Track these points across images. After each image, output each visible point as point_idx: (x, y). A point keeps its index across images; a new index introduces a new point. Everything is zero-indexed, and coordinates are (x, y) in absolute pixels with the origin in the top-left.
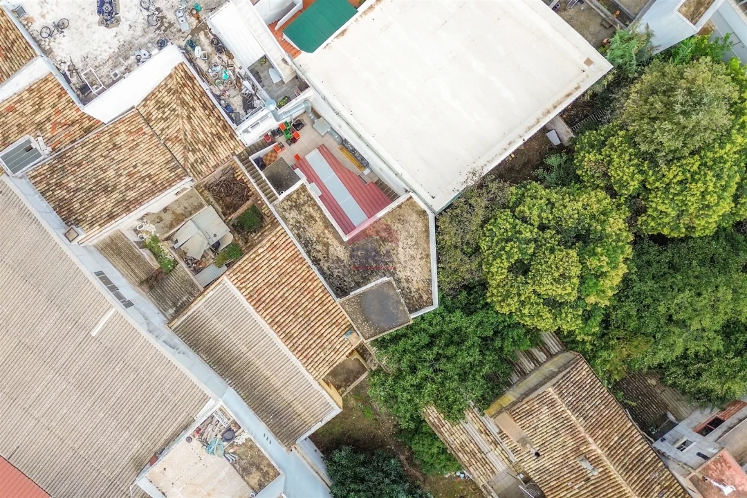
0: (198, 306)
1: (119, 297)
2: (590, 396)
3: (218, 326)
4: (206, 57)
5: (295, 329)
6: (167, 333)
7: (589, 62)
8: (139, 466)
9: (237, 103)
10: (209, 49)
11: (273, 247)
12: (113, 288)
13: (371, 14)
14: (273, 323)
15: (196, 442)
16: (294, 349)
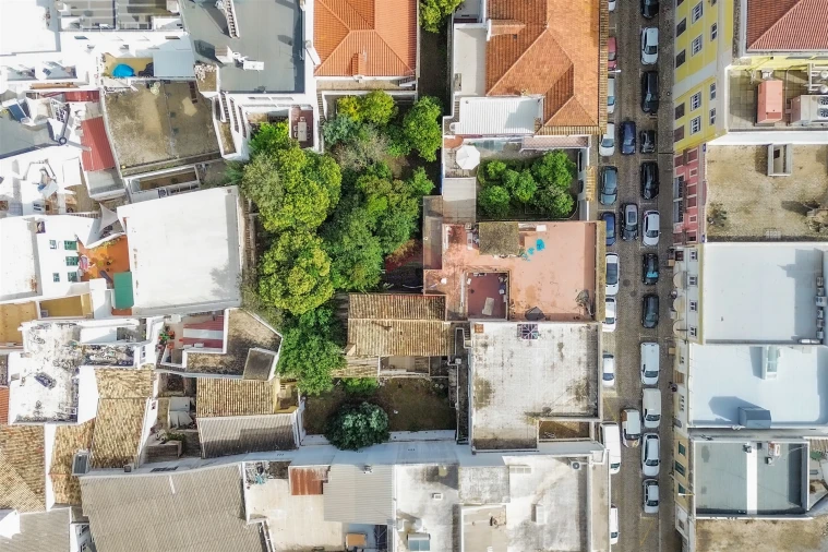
0: (202, 440)
1: (169, 470)
2: (367, 304)
3: (218, 437)
4: (97, 355)
5: (244, 405)
6: (204, 461)
7: (229, 191)
8: (243, 516)
9: (124, 357)
10: (95, 352)
11: (204, 387)
12: (164, 470)
13: (138, 266)
14: (234, 413)
15: (253, 486)
16: (251, 413)
